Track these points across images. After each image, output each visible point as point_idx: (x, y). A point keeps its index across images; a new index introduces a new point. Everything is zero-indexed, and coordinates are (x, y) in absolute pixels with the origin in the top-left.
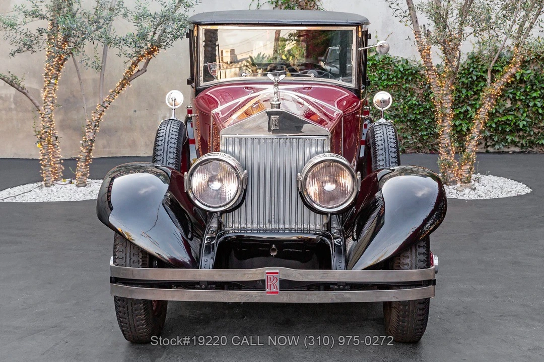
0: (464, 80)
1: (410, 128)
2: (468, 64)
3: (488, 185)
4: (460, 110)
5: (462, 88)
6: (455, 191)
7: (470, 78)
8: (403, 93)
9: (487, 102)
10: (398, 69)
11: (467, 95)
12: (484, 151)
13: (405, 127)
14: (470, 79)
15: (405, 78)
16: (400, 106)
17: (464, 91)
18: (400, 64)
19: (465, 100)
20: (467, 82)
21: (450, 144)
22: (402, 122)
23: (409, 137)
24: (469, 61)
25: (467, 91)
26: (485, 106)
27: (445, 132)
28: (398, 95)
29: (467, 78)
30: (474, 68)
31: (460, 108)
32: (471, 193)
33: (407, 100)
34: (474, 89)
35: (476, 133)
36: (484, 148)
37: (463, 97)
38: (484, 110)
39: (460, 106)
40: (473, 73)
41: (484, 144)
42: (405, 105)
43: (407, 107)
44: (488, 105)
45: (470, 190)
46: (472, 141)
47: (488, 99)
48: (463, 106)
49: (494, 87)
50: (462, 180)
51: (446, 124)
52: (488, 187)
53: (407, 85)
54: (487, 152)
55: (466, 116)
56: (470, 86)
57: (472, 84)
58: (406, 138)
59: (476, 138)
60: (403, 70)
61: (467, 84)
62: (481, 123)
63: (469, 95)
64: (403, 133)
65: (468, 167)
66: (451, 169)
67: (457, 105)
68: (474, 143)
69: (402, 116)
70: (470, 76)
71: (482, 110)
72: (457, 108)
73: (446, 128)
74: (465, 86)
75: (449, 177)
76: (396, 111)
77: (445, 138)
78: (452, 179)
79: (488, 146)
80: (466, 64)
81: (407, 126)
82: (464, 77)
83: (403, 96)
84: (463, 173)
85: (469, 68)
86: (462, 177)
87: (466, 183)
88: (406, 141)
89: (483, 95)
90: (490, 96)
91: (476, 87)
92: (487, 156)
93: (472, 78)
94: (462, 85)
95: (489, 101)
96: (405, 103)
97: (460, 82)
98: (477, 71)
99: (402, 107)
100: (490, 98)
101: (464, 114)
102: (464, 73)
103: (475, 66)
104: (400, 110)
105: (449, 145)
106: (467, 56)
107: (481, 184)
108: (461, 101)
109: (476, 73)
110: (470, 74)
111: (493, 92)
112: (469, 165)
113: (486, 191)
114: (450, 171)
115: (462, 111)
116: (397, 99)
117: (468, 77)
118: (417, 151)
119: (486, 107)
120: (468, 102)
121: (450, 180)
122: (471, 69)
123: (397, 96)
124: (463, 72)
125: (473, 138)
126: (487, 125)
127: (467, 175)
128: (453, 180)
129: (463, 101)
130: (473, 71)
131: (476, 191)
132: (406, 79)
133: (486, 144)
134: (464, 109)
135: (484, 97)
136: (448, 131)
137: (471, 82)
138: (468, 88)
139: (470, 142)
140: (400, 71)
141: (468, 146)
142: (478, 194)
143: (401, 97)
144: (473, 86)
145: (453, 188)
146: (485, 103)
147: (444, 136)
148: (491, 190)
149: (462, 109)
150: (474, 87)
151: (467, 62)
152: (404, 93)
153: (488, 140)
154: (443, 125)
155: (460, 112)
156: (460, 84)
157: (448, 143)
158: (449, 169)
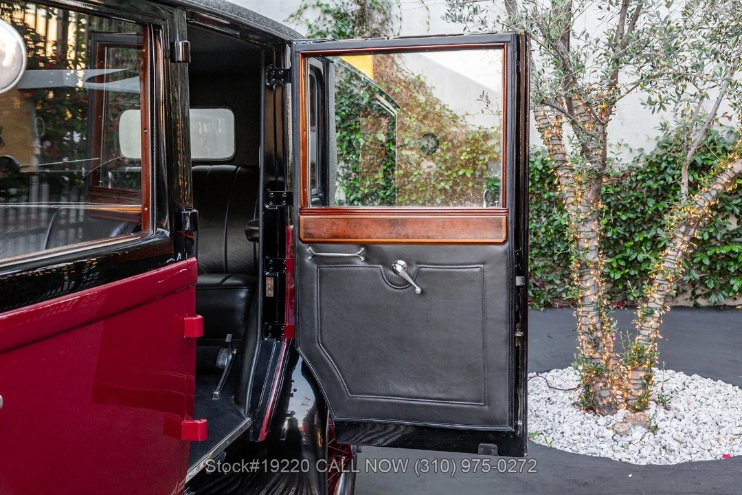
0: (650, 183)
1: (559, 265)
2: (657, 156)
3: (687, 416)
4: (645, 236)
5: (648, 197)
6: (611, 433)
7: (661, 179)
8: (544, 207)
9: (681, 236)
10: (534, 166)
11: (657, 209)
12: (691, 304)
13: (550, 263)
14: (662, 182)
15: (547, 181)
16: (540, 228)
17: (651, 202)
18: (539, 157)
19: (653, 217)
20: (655, 186)
21: (598, 326)
22: (544, 255)
23: (558, 282)
24: (660, 152)
25: (657, 202)
26: (675, 244)
27: (586, 300)
28: (537, 210)
29: (657, 181)
30: (669, 163)
31: (644, 232)
32: (646, 439)
33: (551, 219)
34: (669, 198)
35: (657, 301)
36: (691, 299)
37: (650, 212)
38: (675, 253)
39: (646, 227)
40: (668, 171)
41: (690, 292)
42: (550, 227)
43: (552, 231)
44: (683, 242)
45: (645, 430)
46: (649, 319)
47: (683, 229)
48: (650, 228)
49: (696, 203)
50: (630, 402)
51: (588, 284)
52: (688, 423)
53: (551, 194)
54: (697, 306)
55: (657, 245)
56: (662, 194)
57: (665, 191)
58: (551, 282)
59: (657, 313)
60: (543, 168)
61: (657, 189)
62: (667, 280)
63: (661, 209)
64: (548, 273)
65: (642, 374)
66: (603, 379)
67: (640, 225)
68: (652, 323)
69: (543, 245)
70: (661, 176)
71: (670, 252)
72: (639, 232)
73: (588, 293)
74: (654, 194)
75: (600, 397)
76: (534, 236)
77: (588, 312)
78: (605, 402)
79: (697, 297)
80: (654, 156)
81: (554, 261)
82: (650, 178)
83: (545, 211)
84: (630, 386)
85: (660, 164)
86: (629, 396)
87: (638, 410)
88: (551, 287)
89: (671, 220)
90: (686, 222)
91: (673, 195)
92: (696, 314)
93: (665, 180)
94: (647, 191)
95: (684, 234)
96: (549, 224)
97: (643, 188)
98: (674, 169)
99: (543, 230)
100: (688, 226)
101: (653, 242)
102: (651, 172)
103: (670, 159)
104: (541, 236)
105: (596, 329)
106: (656, 142)
107: (671, 414)
108: (646, 219)
109: (672, 171)
110: (661, 172)
111: (695, 213)
112: (644, 370)
113: (682, 435)
114: (601, 384)
115: (649, 236)
116: (535, 217)
117: (659, 178)
118: (572, 305)
119: (679, 246)
120: (659, 220)
121: (601, 403)
122: (664, 165)
123: (535, 212)
124: (648, 170)
125: (650, 313)
126: (695, 261)
127: (640, 393)
128: (608, 403)
129: (650, 220)
130: (666, 168)
131: (659, 433)
132: (549, 184)
133: (693, 293)
134: (653, 233)
135: (673, 224)
136: (594, 298)
137: (663, 186)
138: (660, 196)
139: (644, 320)
140: (537, 169)
141: (641, 329)
142: (664, 443)
143: (543, 214)
144: (668, 193)
145: (606, 426)
146: (675, 237)
147: (584, 309)
148: (694, 428)
149: (648, 233)
150: (670, 196)
151: (656, 153)
152: (547, 207)
153: (697, 286)
154: (582, 286)
155: (645, 239)
156: (644, 191)
157: (594, 325)
158: (598, 379)
